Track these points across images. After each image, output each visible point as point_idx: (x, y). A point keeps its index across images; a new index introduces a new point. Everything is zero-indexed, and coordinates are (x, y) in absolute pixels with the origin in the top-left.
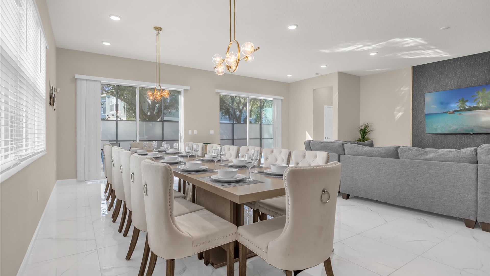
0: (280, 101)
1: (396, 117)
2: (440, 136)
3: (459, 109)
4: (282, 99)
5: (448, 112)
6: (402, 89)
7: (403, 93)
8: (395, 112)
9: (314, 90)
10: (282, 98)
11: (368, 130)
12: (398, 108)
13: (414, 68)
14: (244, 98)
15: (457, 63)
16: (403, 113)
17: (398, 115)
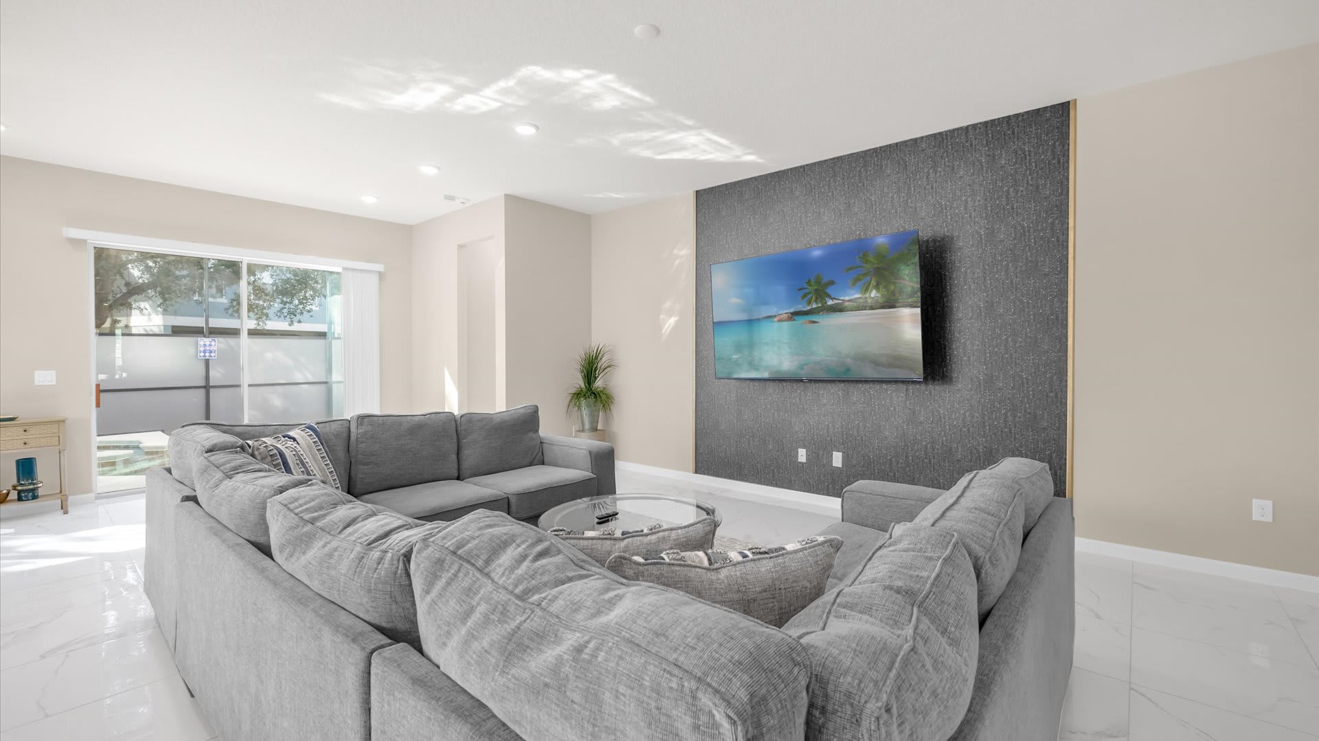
0: (374, 279)
1: (663, 331)
2: (751, 383)
3: (809, 308)
4: (380, 272)
5: (775, 316)
6: (675, 252)
7: (677, 262)
8: (662, 317)
9: (461, 247)
10: (380, 267)
11: (603, 362)
12: (668, 305)
13: (698, 194)
14: (273, 267)
15: (786, 183)
16: (676, 319)
17: (667, 326)
